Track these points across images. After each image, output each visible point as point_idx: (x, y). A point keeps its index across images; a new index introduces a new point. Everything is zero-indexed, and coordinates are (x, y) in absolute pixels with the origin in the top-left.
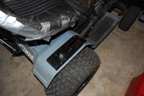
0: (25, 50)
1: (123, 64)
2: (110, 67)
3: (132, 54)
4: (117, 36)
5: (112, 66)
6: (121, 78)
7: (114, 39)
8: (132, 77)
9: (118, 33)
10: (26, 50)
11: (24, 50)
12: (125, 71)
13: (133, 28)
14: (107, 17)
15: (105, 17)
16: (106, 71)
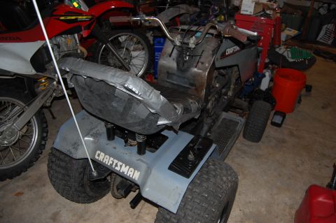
0: (121, 166)
1: (271, 194)
2: (250, 202)
3: (280, 175)
4: (245, 152)
5: (254, 200)
6: (277, 217)
7: (243, 158)
8: (294, 212)
9: (245, 148)
10: (124, 165)
11: (118, 168)
12: (278, 205)
13: (267, 137)
14: (224, 119)
15: (221, 120)
16: (247, 211)
